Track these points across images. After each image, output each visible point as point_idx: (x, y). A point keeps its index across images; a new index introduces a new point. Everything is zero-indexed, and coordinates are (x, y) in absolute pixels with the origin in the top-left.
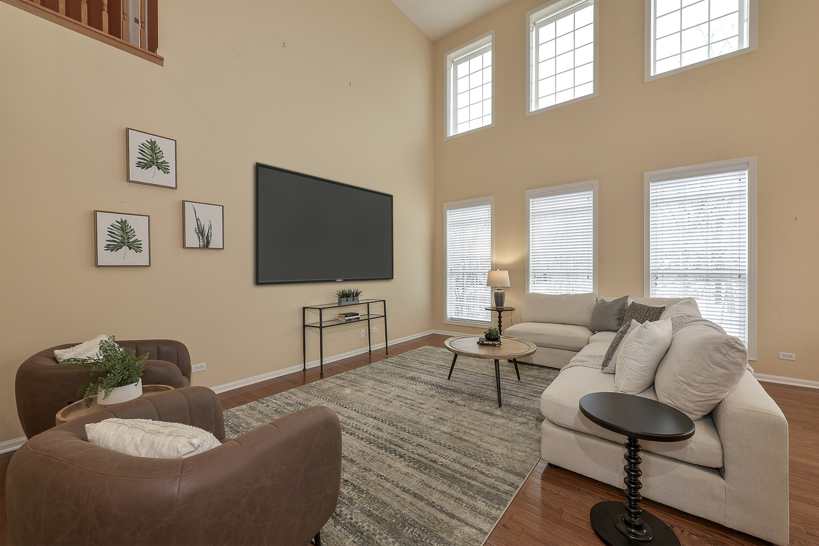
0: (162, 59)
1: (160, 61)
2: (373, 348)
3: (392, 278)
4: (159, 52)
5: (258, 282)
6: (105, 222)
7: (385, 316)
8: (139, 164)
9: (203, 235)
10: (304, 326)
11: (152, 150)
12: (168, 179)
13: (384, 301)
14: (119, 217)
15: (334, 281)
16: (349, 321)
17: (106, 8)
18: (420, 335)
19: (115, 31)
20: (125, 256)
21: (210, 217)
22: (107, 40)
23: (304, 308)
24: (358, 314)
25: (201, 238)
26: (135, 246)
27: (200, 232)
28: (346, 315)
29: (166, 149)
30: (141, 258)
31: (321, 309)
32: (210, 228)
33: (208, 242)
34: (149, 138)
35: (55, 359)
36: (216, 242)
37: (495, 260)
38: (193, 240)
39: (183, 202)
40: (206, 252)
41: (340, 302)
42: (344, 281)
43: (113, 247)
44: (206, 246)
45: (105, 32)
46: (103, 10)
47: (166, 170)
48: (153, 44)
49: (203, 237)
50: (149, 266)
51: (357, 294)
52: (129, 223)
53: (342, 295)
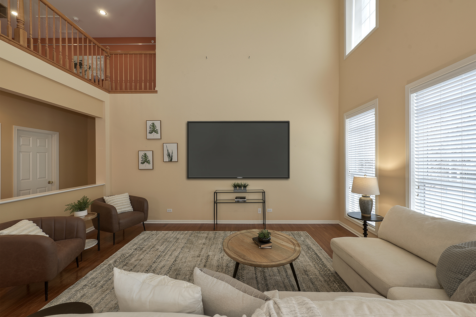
0: (157, 91)
1: (156, 92)
2: (267, 222)
5: (189, 177)
6: (141, 154)
7: (264, 202)
8: (150, 132)
9: (170, 156)
11: (153, 126)
12: (158, 136)
13: (265, 192)
14: (144, 152)
15: (236, 178)
18: (320, 222)
20: (146, 166)
21: (172, 148)
24: (245, 198)
26: (148, 162)
27: (169, 155)
29: (158, 125)
30: (150, 166)
32: (172, 153)
33: (172, 159)
34: (152, 122)
36: (175, 159)
37: (378, 164)
38: (166, 159)
39: (163, 144)
40: (171, 164)
41: (234, 190)
42: (244, 178)
43: (143, 163)
44: (171, 161)
45: (143, 90)
47: (157, 133)
48: (155, 87)
50: (153, 169)
51: (245, 186)
52: (147, 154)
53: (235, 186)
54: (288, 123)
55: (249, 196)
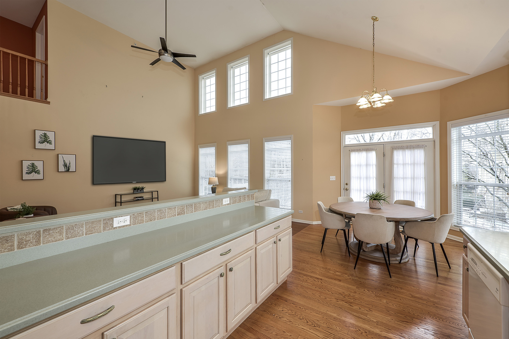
0: (49, 102)
1: (49, 103)
3: (165, 181)
4: (48, 100)
5: (94, 183)
6: (26, 164)
7: (158, 198)
8: (39, 142)
10: (116, 202)
11: (45, 136)
12: (52, 146)
13: (158, 191)
14: (31, 162)
15: (132, 183)
16: (138, 200)
17: (27, 87)
19: (31, 95)
20: (34, 176)
21: (70, 159)
22: (27, 99)
23: (116, 195)
24: (143, 197)
25: (65, 168)
26: (38, 172)
27: (65, 165)
28: (136, 198)
29: (51, 136)
30: (40, 176)
31: (121, 195)
32: (70, 164)
33: (69, 169)
34: (43, 132)
35: (7, 210)
36: (72, 169)
37: (216, 172)
38: (62, 168)
39: (58, 154)
40: (67, 174)
41: (134, 192)
42: (137, 182)
43: (28, 173)
44: (68, 170)
45: (27, 96)
46: (26, 88)
47: (50, 143)
48: (46, 97)
49: (66, 167)
50: (43, 179)
51: (143, 189)
52: (35, 164)
53: (135, 189)
54: (165, 142)
55: (146, 196)
